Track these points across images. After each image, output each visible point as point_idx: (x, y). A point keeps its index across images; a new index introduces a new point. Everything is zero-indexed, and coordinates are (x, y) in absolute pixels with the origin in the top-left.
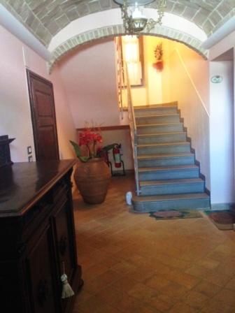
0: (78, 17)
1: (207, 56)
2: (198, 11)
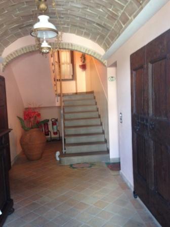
0: (23, 36)
1: (106, 64)
2: (98, 37)
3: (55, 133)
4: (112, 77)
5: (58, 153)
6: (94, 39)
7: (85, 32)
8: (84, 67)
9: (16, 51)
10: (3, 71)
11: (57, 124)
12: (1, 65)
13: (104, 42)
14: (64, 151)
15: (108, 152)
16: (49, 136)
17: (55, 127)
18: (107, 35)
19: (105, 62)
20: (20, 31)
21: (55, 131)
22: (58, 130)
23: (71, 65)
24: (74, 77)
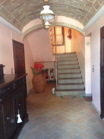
0: (34, 19)
1: (84, 35)
2: (80, 17)
3: (52, 77)
4: (88, 43)
5: (53, 89)
6: (77, 19)
7: (71, 15)
8: (70, 37)
9: (30, 28)
10: (23, 40)
11: (53, 72)
12: (22, 37)
13: (83, 20)
14: (57, 88)
15: (84, 89)
16: (49, 79)
17: (52, 73)
18: (85, 16)
19: (84, 33)
20: (32, 16)
21: (52, 76)
22: (54, 76)
23: (62, 36)
24: (64, 43)
